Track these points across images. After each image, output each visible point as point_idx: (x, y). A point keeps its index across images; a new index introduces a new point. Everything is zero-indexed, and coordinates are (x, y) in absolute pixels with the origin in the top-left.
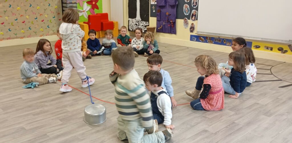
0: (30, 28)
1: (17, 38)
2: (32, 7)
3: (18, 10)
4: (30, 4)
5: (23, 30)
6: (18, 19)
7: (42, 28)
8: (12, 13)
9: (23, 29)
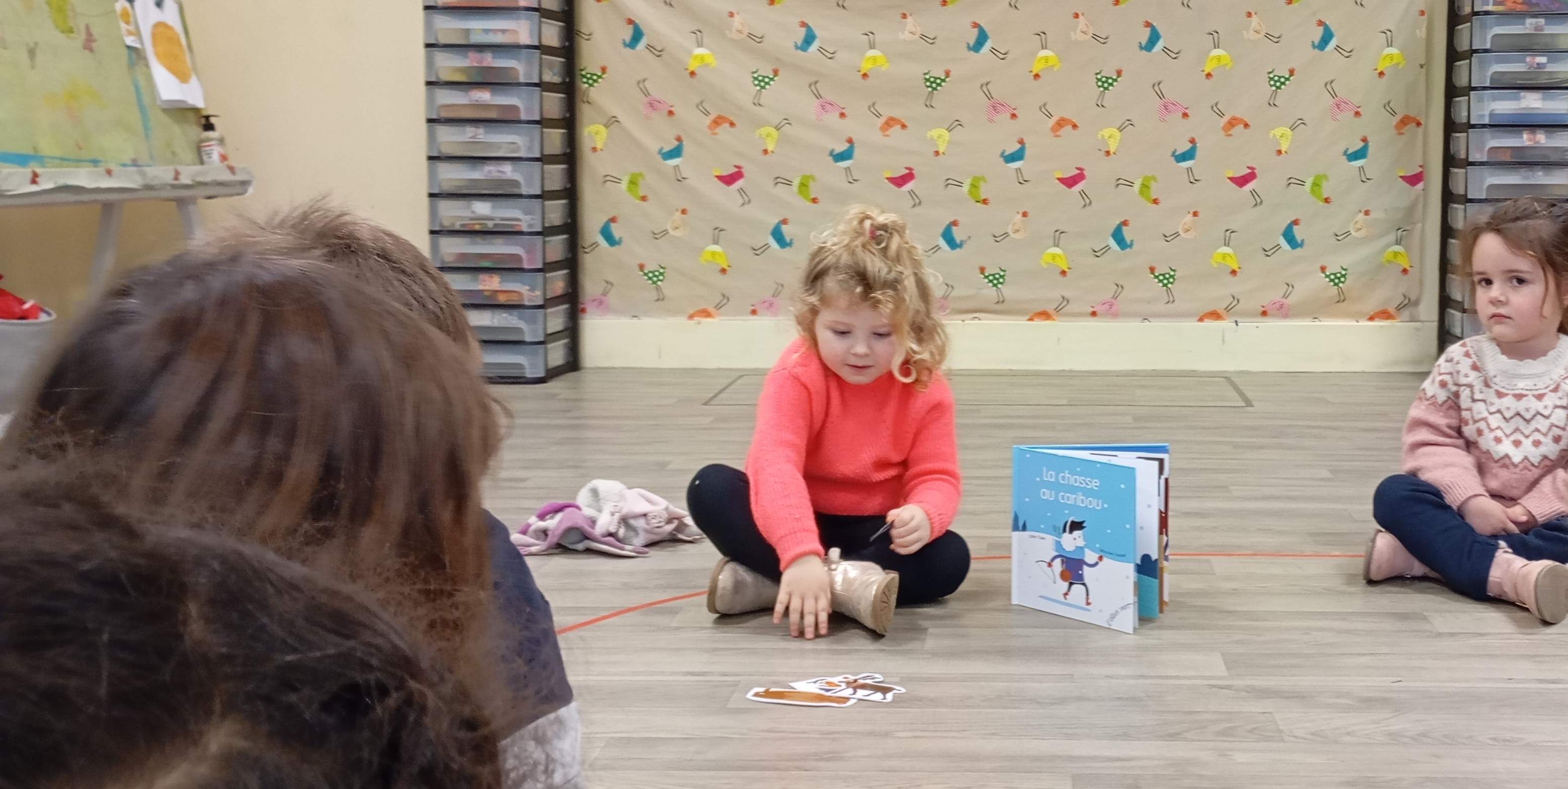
0: (1118, 235)
1: (1000, 308)
2: (1165, 50)
3: (1037, 76)
4: (1148, 24)
5: (1056, 245)
6: (1028, 153)
7: (1226, 244)
8: (990, 97)
9: (1058, 237)
